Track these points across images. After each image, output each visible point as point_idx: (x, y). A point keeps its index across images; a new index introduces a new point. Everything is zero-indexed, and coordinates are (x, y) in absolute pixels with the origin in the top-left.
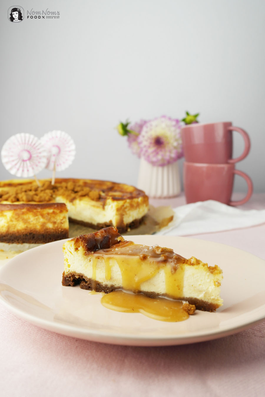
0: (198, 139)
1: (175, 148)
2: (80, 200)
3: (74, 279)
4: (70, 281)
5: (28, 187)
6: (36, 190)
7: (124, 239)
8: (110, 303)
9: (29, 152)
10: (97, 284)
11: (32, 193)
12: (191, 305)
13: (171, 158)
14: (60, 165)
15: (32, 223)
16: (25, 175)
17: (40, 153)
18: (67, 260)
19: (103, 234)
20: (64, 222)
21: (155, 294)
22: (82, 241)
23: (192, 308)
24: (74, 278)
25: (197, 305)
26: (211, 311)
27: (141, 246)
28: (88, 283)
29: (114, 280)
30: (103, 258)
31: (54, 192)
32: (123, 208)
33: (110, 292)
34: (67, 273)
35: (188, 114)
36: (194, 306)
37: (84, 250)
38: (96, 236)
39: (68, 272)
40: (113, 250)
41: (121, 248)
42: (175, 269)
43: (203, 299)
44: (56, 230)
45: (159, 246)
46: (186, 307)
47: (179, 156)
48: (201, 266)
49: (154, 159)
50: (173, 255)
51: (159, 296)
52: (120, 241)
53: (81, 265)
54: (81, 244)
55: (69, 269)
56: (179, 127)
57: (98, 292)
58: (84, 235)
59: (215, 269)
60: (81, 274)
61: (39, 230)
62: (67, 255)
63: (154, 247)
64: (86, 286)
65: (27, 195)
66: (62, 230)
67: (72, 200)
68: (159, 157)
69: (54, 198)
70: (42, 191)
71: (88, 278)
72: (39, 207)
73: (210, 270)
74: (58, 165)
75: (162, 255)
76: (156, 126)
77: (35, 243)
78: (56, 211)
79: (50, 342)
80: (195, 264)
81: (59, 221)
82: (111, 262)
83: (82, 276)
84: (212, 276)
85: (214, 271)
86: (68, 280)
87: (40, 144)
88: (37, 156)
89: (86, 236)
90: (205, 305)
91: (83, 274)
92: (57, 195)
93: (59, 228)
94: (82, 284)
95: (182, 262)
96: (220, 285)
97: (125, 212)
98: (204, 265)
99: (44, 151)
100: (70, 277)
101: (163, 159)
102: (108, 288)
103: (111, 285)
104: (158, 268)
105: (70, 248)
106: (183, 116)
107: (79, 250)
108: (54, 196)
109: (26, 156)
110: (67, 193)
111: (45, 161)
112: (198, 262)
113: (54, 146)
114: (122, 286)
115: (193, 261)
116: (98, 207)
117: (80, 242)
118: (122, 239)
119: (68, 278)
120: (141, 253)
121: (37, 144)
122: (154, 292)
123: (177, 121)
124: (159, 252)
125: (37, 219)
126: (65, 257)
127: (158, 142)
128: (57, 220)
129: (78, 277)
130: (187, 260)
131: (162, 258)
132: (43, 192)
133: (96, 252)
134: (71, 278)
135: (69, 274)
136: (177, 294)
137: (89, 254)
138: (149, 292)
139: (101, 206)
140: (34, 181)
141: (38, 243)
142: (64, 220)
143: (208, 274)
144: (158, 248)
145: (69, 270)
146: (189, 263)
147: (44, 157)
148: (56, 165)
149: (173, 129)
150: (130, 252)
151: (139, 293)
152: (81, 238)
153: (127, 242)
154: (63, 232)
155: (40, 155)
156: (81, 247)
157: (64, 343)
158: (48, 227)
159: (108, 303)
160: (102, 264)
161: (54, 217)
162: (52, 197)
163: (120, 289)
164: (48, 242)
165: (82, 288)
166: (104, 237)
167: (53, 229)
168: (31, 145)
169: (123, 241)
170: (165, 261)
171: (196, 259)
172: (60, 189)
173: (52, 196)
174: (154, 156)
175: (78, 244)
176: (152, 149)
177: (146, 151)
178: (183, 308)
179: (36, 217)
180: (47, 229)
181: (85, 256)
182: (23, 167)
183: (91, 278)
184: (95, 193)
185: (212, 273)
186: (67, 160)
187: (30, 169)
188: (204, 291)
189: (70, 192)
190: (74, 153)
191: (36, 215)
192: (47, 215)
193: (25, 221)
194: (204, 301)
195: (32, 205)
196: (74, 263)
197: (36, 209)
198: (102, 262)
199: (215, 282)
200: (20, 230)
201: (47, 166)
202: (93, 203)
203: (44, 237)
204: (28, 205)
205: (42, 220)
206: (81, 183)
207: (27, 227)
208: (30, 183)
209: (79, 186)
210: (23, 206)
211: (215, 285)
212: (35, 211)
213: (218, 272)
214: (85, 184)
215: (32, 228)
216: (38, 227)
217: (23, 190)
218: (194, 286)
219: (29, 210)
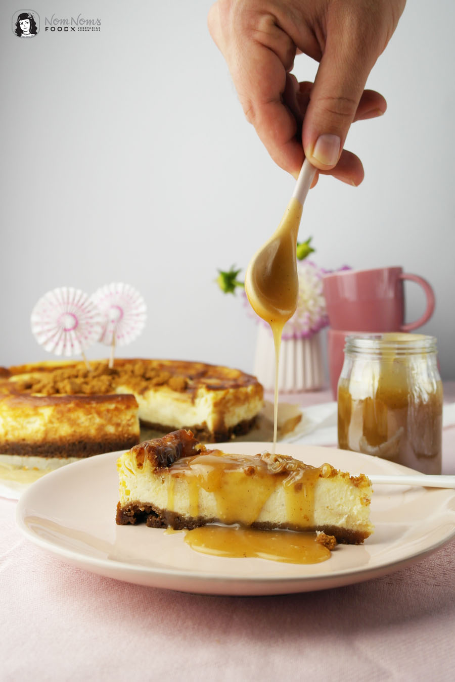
2: (156, 391)
3: (137, 513)
4: (130, 516)
5: (74, 372)
6: (85, 375)
9: (74, 316)
10: (175, 518)
11: (79, 381)
12: (329, 537)
14: (123, 336)
15: (83, 425)
16: (68, 354)
17: (91, 318)
18: (124, 483)
20: (131, 425)
22: (149, 452)
24: (136, 511)
26: (357, 544)
28: (161, 517)
29: (203, 509)
30: (184, 475)
31: (113, 378)
32: (223, 402)
34: (125, 503)
36: (334, 537)
37: (153, 466)
39: (126, 501)
43: (345, 527)
44: (120, 436)
45: (272, 453)
46: (321, 540)
48: (337, 478)
51: (276, 527)
53: (149, 490)
54: (148, 457)
55: (128, 497)
57: (178, 529)
59: (360, 481)
60: (149, 503)
61: (94, 436)
62: (124, 476)
64: (158, 522)
65: (72, 384)
66: (130, 437)
67: (142, 392)
69: (114, 389)
70: (94, 377)
71: (159, 510)
72: (94, 401)
73: (353, 482)
74: (119, 337)
78: (119, 406)
80: (329, 475)
81: (124, 422)
83: (151, 507)
84: (356, 491)
85: (359, 484)
86: (126, 515)
87: (91, 303)
88: (87, 323)
91: (152, 504)
92: (118, 384)
93: (125, 434)
94: (150, 520)
96: (370, 503)
97: (227, 408)
98: (344, 475)
99: (98, 314)
100: (129, 510)
102: (193, 522)
103: (198, 518)
104: (275, 485)
105: (129, 464)
107: (144, 467)
108: (114, 385)
109: (69, 322)
110: (134, 381)
111: (99, 330)
112: (334, 473)
113: (113, 307)
114: (216, 517)
116: (184, 401)
117: (146, 454)
119: (126, 511)
121: (86, 304)
122: (268, 522)
125: (90, 419)
126: (120, 478)
128: (122, 421)
129: (144, 508)
132: (96, 380)
133: (173, 468)
134: (132, 511)
135: (128, 506)
136: (304, 523)
137: (161, 472)
139: (189, 400)
140: (82, 363)
142: (132, 420)
143: (351, 487)
144: (269, 455)
145: (129, 499)
147: (98, 323)
148: (116, 336)
153: (211, 451)
154: (130, 439)
155: (90, 321)
156: (147, 461)
158: (109, 432)
160: (183, 485)
161: (117, 416)
162: (110, 387)
163: (212, 523)
165: (151, 526)
167: (115, 434)
168: (77, 305)
169: (204, 450)
171: (331, 467)
172: (122, 374)
173: (110, 385)
175: (143, 457)
178: (319, 542)
179: (90, 416)
180: (106, 435)
181: (155, 475)
182: (65, 340)
183: (166, 509)
184: (178, 380)
185: (357, 485)
186: (133, 328)
187: (76, 343)
188: (346, 515)
189: (139, 379)
190: (143, 318)
191: (88, 413)
192: (105, 412)
193: (73, 423)
194: (346, 529)
195: (82, 398)
196: (137, 487)
197: (89, 403)
198: (183, 482)
199: (361, 499)
200: (64, 437)
201: (102, 339)
202: (177, 395)
203: (101, 447)
204: (76, 398)
205: (98, 420)
206: (155, 365)
207: (75, 431)
208: (73, 366)
209: (153, 369)
210: (68, 399)
211: (362, 504)
212: (87, 406)
213: (367, 483)
214: (162, 366)
215: (84, 433)
216: (93, 432)
217: (66, 375)
218: (329, 508)
219: (78, 406)
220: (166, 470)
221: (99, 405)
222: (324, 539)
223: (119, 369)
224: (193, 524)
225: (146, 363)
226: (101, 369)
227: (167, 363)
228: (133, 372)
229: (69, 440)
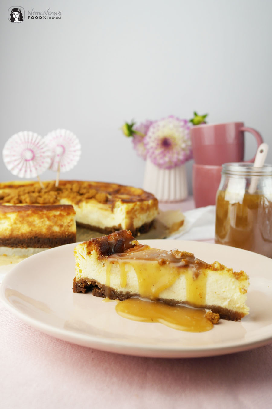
0: (208, 140)
1: (183, 149)
2: (87, 202)
3: (86, 286)
4: (82, 287)
5: (32, 189)
6: (40, 191)
7: (139, 243)
8: (126, 311)
9: (32, 151)
10: (111, 291)
11: (36, 195)
12: (215, 314)
13: (179, 160)
14: (65, 165)
15: (37, 226)
16: (28, 176)
17: (44, 152)
18: (79, 265)
19: (117, 237)
20: (71, 225)
21: (175, 301)
22: (95, 245)
23: (216, 317)
24: (85, 284)
25: (221, 314)
26: (236, 320)
27: (159, 251)
28: (101, 290)
29: (130, 287)
30: (118, 262)
31: (58, 194)
32: (133, 211)
33: (125, 300)
34: (79, 279)
35: (196, 114)
36: (218, 314)
37: (97, 254)
38: (109, 240)
39: (79, 277)
40: (128, 255)
41: (137, 252)
42: (197, 275)
44: (63, 233)
45: (178, 250)
46: (209, 316)
47: (188, 158)
48: (225, 271)
49: (161, 161)
50: (194, 260)
51: (179, 303)
52: (134, 245)
53: (94, 271)
54: (95, 248)
55: (81, 274)
56: (188, 128)
57: (112, 299)
58: (97, 238)
59: (241, 275)
60: (94, 280)
61: (45, 234)
62: (78, 260)
63: (173, 251)
64: (99, 293)
65: (30, 197)
66: (70, 234)
67: (78, 203)
68: (167, 159)
69: (59, 201)
70: (46, 193)
71: (101, 285)
72: (45, 209)
73: (235, 276)
74: (62, 166)
75: (183, 260)
76: (164, 126)
77: (41, 247)
78: (63, 213)
79: (63, 353)
80: (219, 269)
81: (65, 224)
82: (127, 268)
83: (95, 282)
84: (237, 282)
85: (239, 277)
86: (79, 286)
87: (44, 143)
88: (41, 156)
89: (99, 239)
90: (229, 314)
91: (96, 280)
92: (61, 197)
93: (66, 232)
94: (95, 291)
95: (205, 267)
96: (246, 292)
97: (135, 215)
98: (229, 271)
99: (48, 150)
100: (81, 283)
101: (170, 161)
102: (123, 296)
103: (126, 292)
104: (179, 274)
105: (82, 252)
106: (191, 116)
107: (92, 255)
108: (58, 198)
109: (29, 155)
110: (72, 195)
111: (49, 161)
112: (222, 268)
113: (58, 145)
114: (138, 293)
115: (216, 266)
116: (106, 210)
117: (93, 246)
118: (137, 243)
119: (79, 284)
120: (159, 258)
121: (40, 143)
122: (173, 300)
123: (186, 122)
124: (178, 256)
125: (42, 222)
126: (76, 261)
127: (166, 143)
128: (64, 223)
129: (90, 283)
130: (210, 265)
131: (182, 263)
132: (47, 194)
133: (110, 257)
134: (83, 284)
135: (81, 280)
136: (199, 302)
137: (102, 259)
138: (168, 300)
139: (110, 209)
140: (38, 183)
141: (44, 247)
142: (71, 223)
143: (233, 280)
144: (177, 252)
145: (81, 276)
146: (212, 268)
147: (48, 156)
148: (60, 165)
149: (181, 129)
150: (147, 256)
151: (158, 301)
152: (94, 241)
153: (142, 246)
154: (70, 235)
155: (43, 155)
156: (94, 251)
157: (79, 354)
158: (55, 231)
159: (123, 311)
160: (117, 270)
161: (61, 220)
162: (56, 199)
163: (135, 297)
164: (55, 246)
165: (95, 295)
166: (118, 241)
167: (59, 232)
168: (34, 144)
169: (137, 245)
170: (186, 266)
171: (220, 264)
172: (64, 190)
173: (56, 198)
174: (161, 158)
175: (91, 247)
176: (159, 151)
177: (153, 153)
178: (206, 317)
179: (42, 220)
180: (53, 232)
181: (98, 261)
182: (26, 167)
183: (105, 285)
184: (102, 195)
185: (237, 279)
186: (71, 160)
187: (33, 170)
188: (229, 299)
189: (75, 194)
190: (79, 153)
191: (41, 217)
192: (53, 217)
193: (30, 224)
194: (228, 309)
195: (37, 207)
196: (86, 268)
197: (41, 211)
198: (117, 267)
199: (240, 289)
200: (25, 233)
201: (51, 167)
202: (101, 206)
203: (50, 241)
204: (33, 207)
205: (48, 223)
206: (85, 185)
207: (32, 230)
208: (32, 185)
209: (85, 188)
210: (27, 208)
211: (241, 292)
212: (40, 213)
213: (244, 278)
214: (90, 186)
215: (38, 231)
216: (44, 231)
217: (26, 191)
218: (217, 293)
219: (34, 212)
220: (106, 257)
221: (48, 213)
222: (211, 316)
223: (62, 187)
224: (123, 297)
225: (80, 183)
226: (50, 186)
227: (93, 184)
228: (71, 189)
229: (28, 236)
